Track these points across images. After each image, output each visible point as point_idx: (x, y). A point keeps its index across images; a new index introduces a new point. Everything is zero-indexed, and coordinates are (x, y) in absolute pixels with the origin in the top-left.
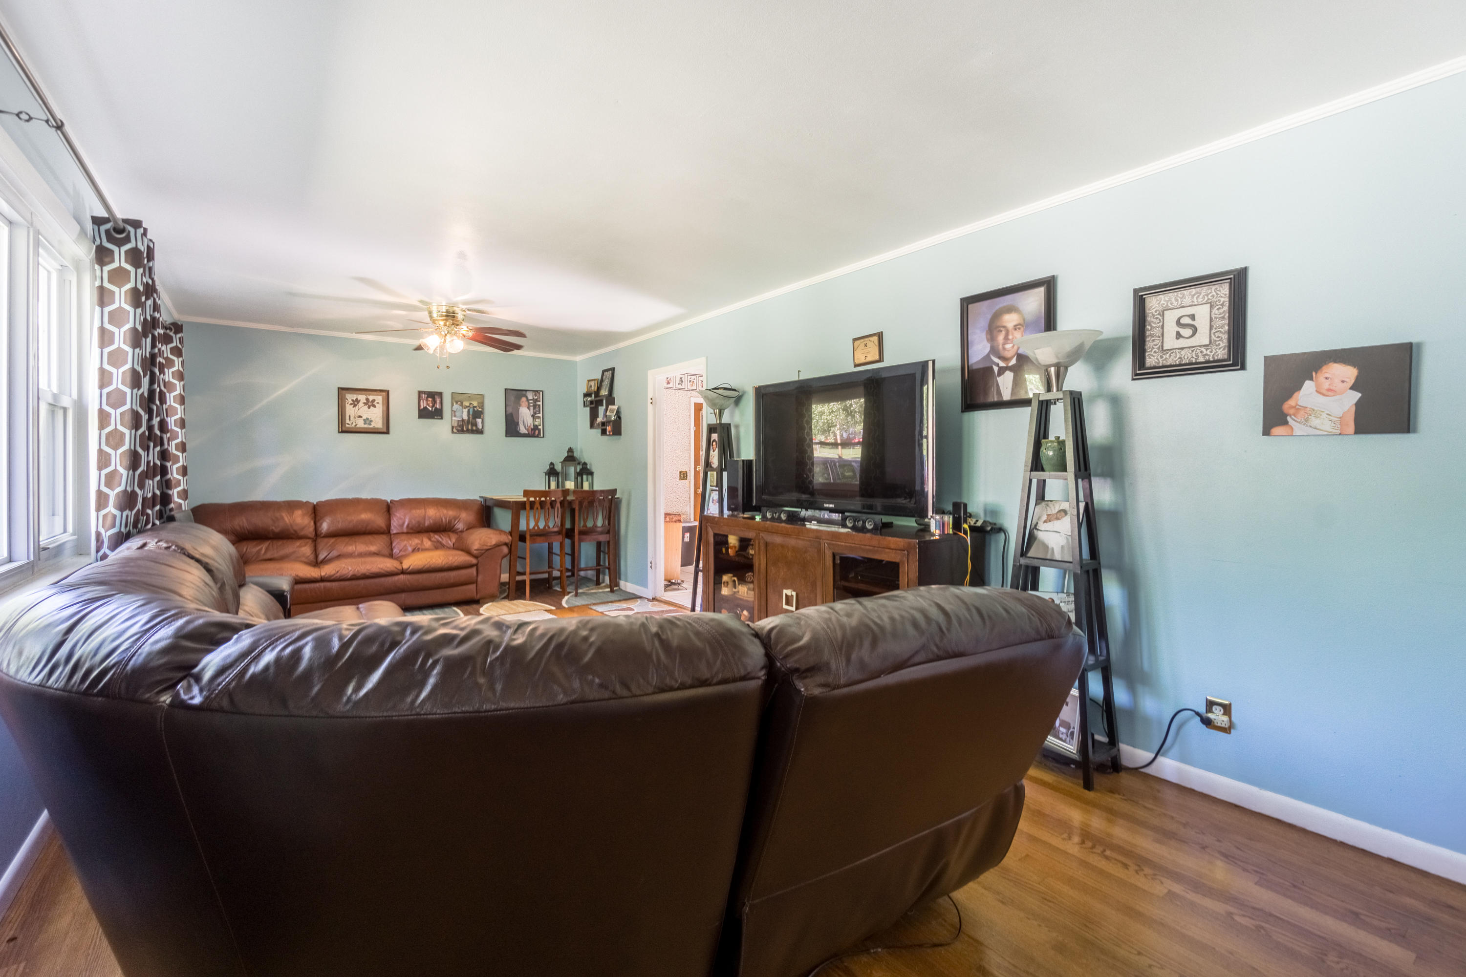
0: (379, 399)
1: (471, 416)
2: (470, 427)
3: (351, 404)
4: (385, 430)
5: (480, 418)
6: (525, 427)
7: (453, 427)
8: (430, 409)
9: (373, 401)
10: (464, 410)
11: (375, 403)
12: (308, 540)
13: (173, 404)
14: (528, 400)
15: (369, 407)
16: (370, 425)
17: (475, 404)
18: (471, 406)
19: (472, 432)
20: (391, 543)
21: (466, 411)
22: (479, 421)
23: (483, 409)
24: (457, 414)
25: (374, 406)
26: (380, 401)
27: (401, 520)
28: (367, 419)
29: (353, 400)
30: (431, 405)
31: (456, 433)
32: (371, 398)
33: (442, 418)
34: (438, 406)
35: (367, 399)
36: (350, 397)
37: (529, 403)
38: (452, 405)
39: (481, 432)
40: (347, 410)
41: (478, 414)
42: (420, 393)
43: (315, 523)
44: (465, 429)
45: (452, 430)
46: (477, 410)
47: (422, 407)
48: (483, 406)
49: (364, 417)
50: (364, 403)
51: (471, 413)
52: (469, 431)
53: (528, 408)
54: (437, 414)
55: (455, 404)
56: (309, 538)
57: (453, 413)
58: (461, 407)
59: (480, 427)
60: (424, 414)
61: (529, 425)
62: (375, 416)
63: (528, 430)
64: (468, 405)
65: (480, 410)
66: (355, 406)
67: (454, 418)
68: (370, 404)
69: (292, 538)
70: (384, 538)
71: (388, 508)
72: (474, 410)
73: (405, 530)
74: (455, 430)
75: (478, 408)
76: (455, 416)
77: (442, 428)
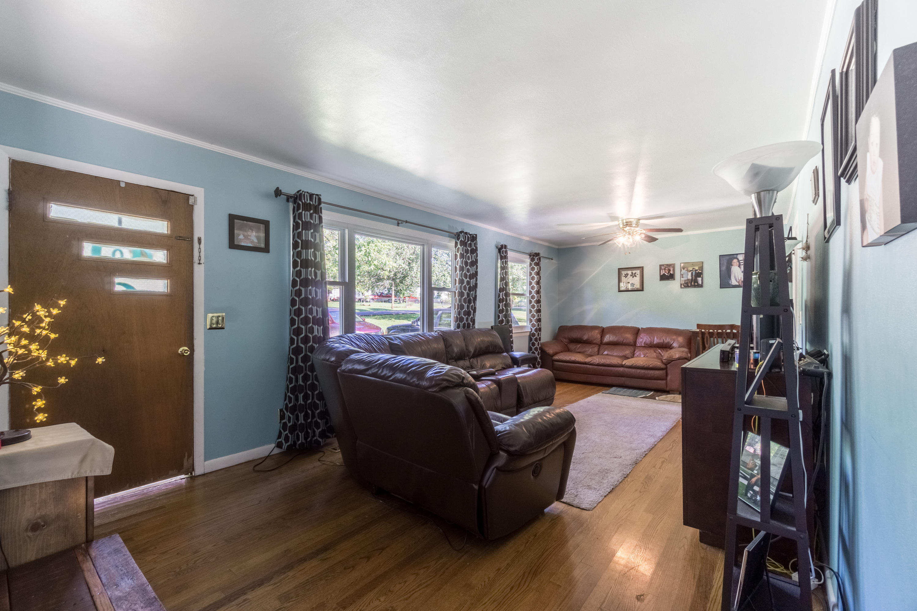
0: (638, 272)
1: (693, 276)
2: (693, 284)
3: (624, 276)
4: (641, 289)
5: (700, 277)
6: (736, 280)
7: (681, 285)
8: (667, 274)
9: (635, 273)
10: (689, 273)
11: (636, 275)
12: (596, 345)
13: (534, 285)
14: (739, 261)
15: (633, 277)
16: (634, 286)
17: (697, 268)
18: (694, 270)
19: (695, 286)
20: (634, 351)
21: (690, 274)
22: (699, 279)
23: (702, 271)
24: (684, 276)
25: (636, 276)
26: (639, 274)
27: (643, 339)
28: (632, 283)
29: (625, 274)
30: (667, 272)
31: (683, 288)
32: (634, 272)
33: (674, 280)
34: (672, 272)
35: (632, 273)
36: (624, 273)
37: (739, 263)
38: (681, 271)
39: (701, 286)
40: (622, 279)
41: (699, 274)
42: (661, 266)
43: (601, 337)
44: (689, 285)
45: (681, 286)
46: (698, 272)
47: (662, 274)
48: (702, 269)
49: (631, 283)
50: (631, 275)
51: (694, 274)
52: (692, 286)
53: (739, 266)
54: (671, 277)
55: (682, 269)
56: (597, 344)
57: (682, 276)
58: (687, 272)
59: (700, 282)
60: (663, 278)
61: (740, 279)
62: (636, 281)
63: (738, 282)
64: (692, 269)
65: (700, 272)
66: (626, 277)
67: (682, 279)
68: (634, 275)
69: (591, 344)
70: (632, 348)
71: (637, 332)
72: (696, 272)
73: (643, 345)
74: (682, 286)
75: (699, 271)
76: (683, 277)
77: (674, 285)
